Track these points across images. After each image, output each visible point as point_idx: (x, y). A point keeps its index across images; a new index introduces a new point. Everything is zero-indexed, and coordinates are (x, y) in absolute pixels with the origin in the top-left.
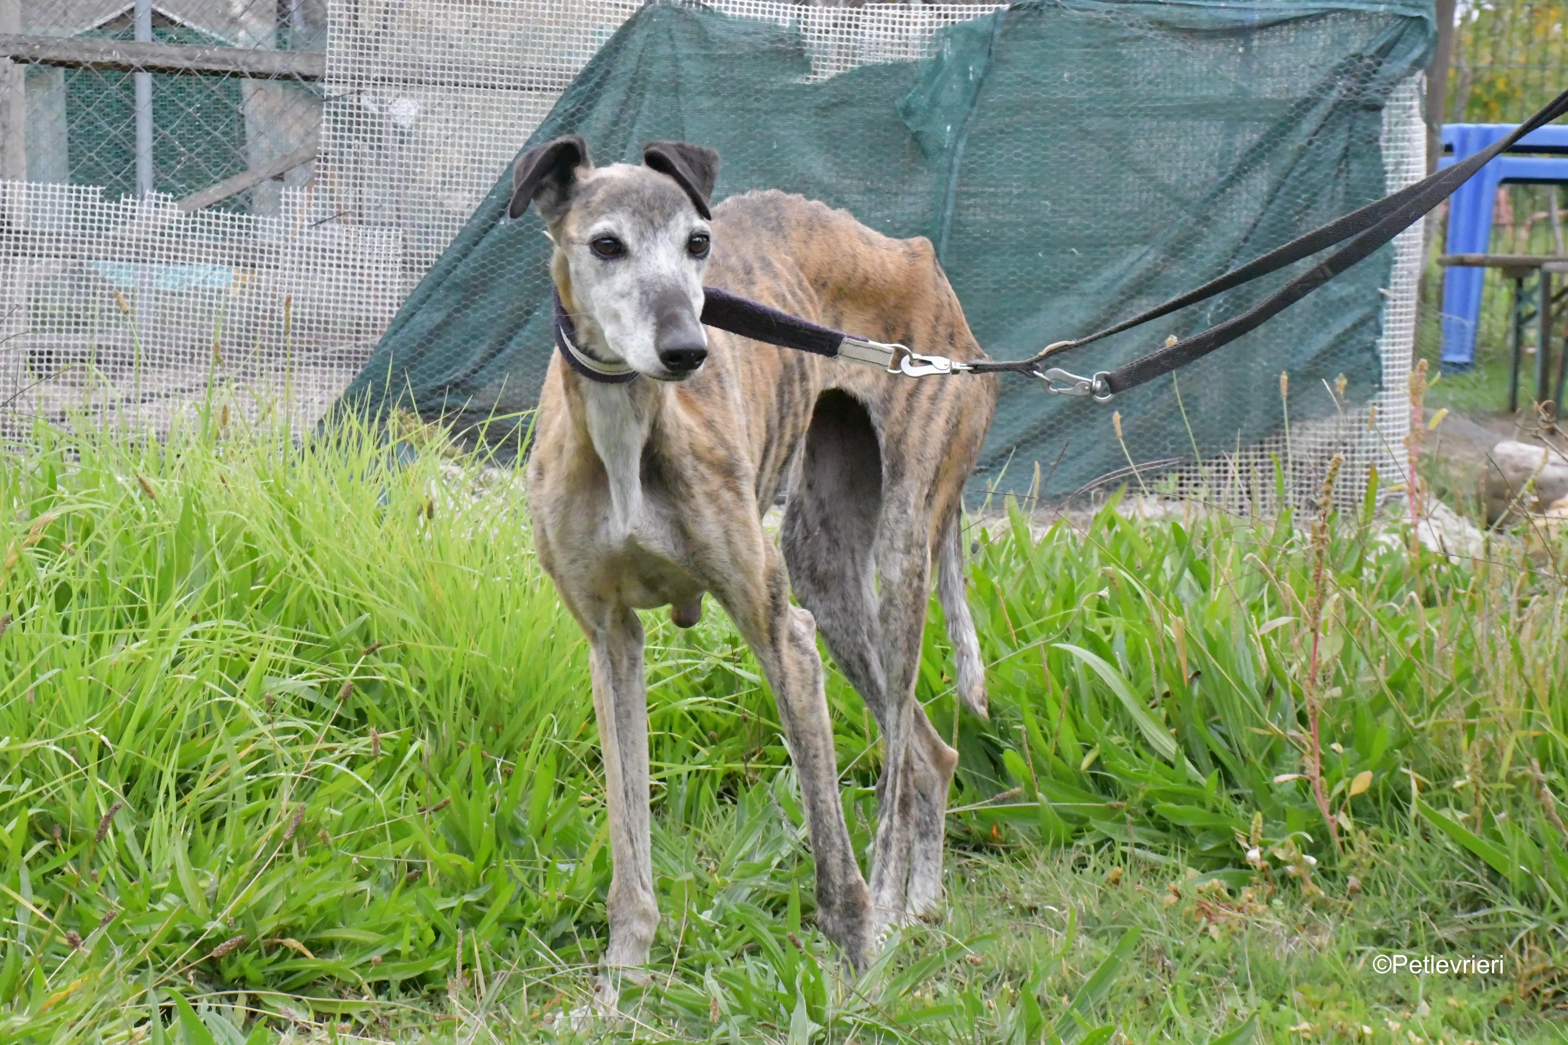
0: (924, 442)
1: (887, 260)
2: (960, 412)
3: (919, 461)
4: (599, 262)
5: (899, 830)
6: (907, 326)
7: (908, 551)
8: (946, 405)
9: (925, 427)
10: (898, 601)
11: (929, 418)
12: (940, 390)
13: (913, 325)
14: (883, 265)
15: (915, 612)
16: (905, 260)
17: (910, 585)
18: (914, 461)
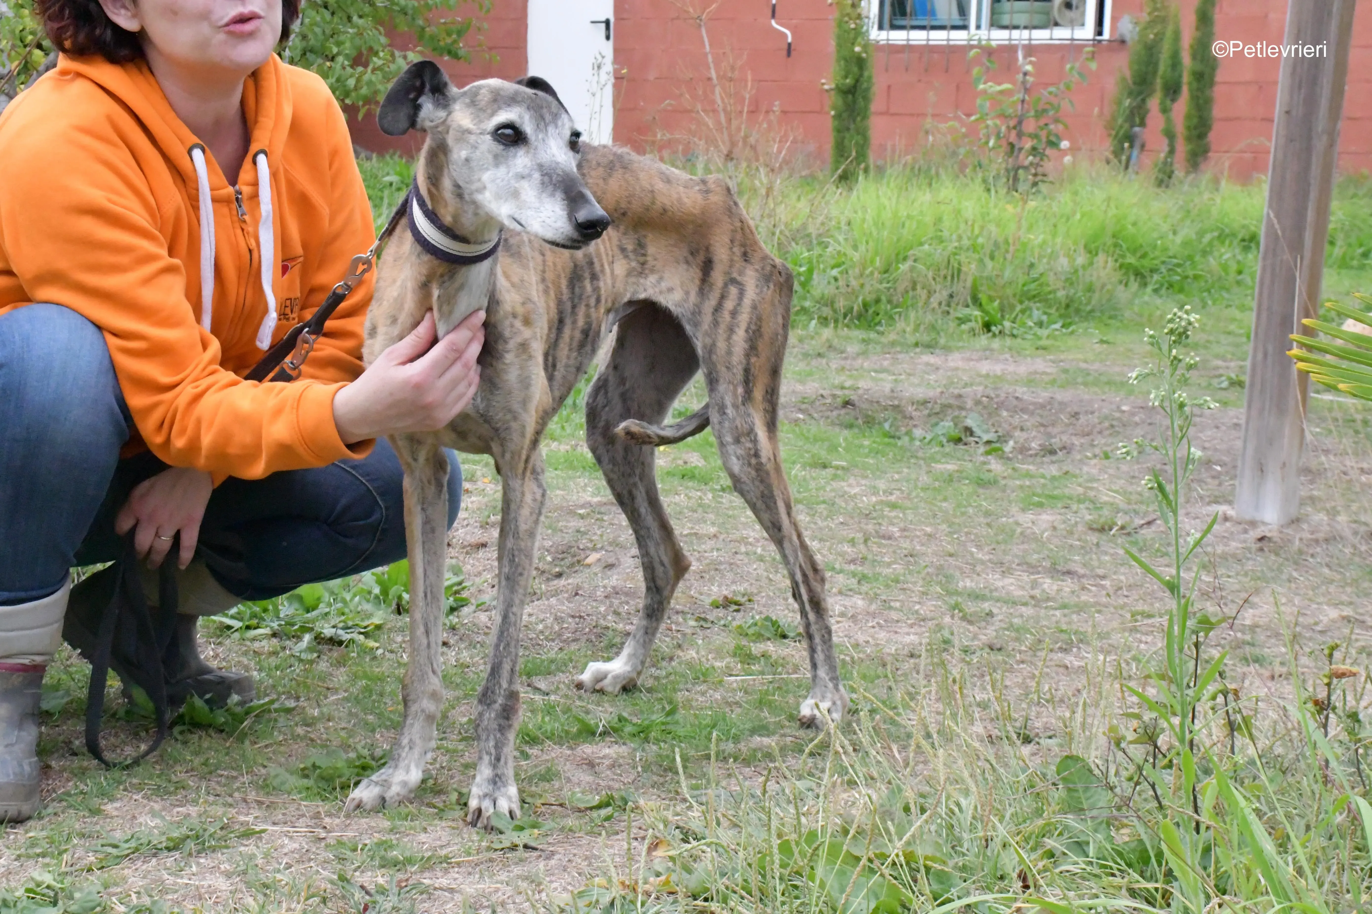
0: (729, 353)
1: (683, 196)
2: (760, 319)
3: (728, 368)
4: (501, 147)
5: (816, 623)
6: (707, 249)
7: (737, 441)
8: (744, 318)
9: (729, 339)
10: (744, 478)
11: (731, 330)
12: (739, 305)
13: (712, 249)
14: (679, 200)
15: (762, 481)
16: (699, 197)
17: (750, 464)
18: (724, 369)
